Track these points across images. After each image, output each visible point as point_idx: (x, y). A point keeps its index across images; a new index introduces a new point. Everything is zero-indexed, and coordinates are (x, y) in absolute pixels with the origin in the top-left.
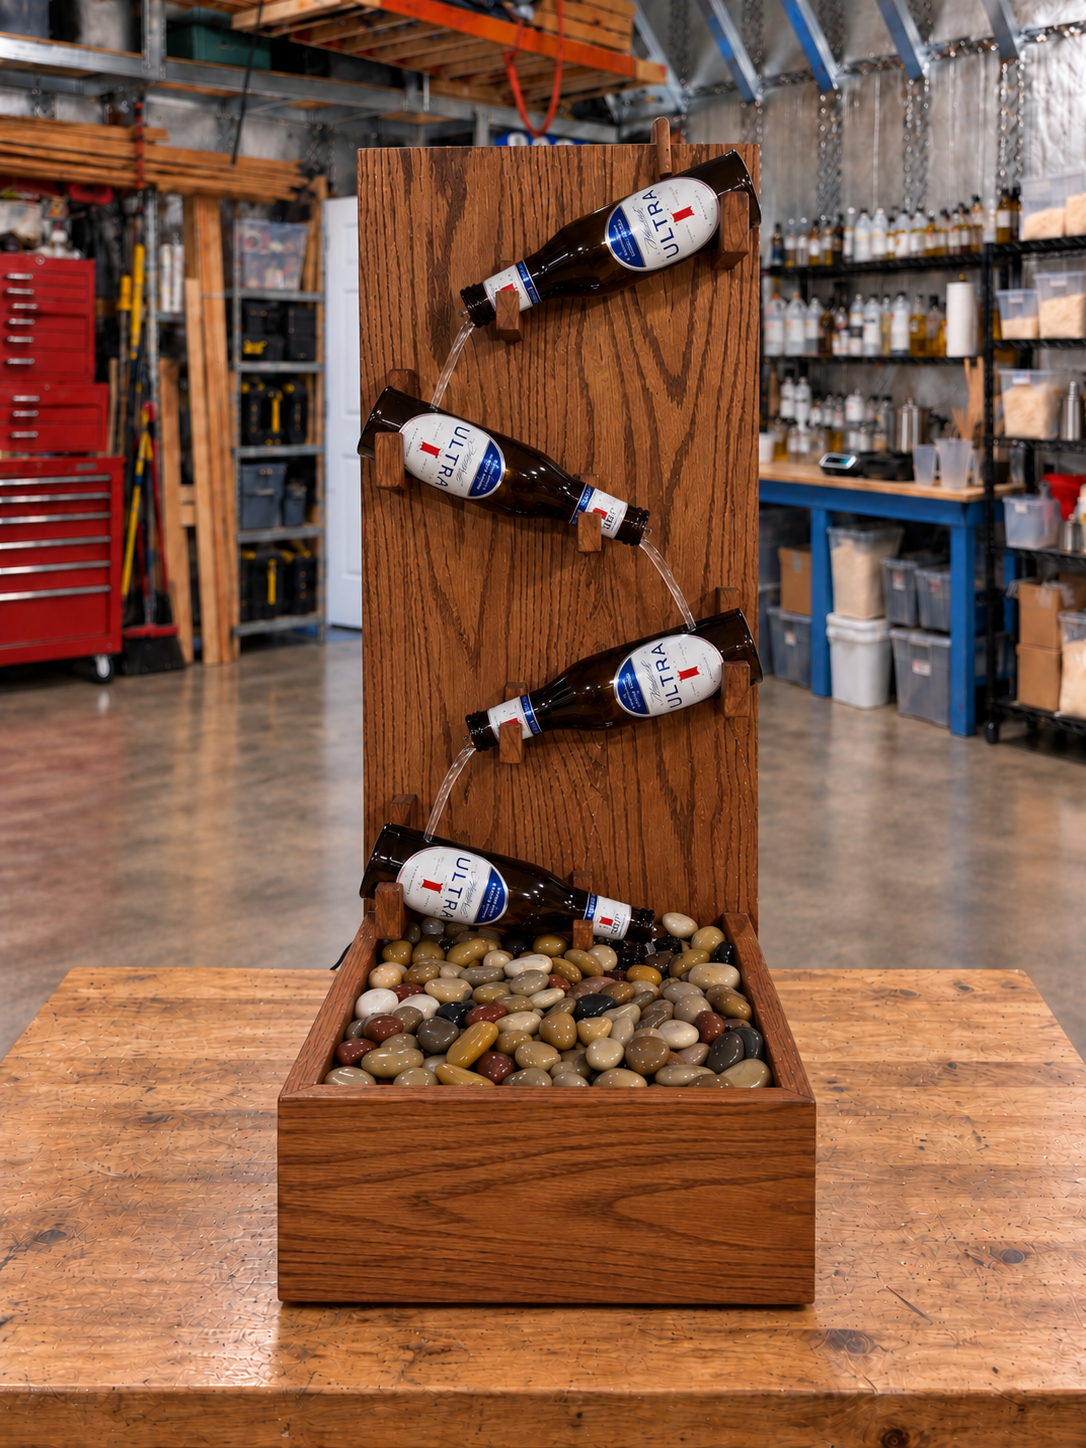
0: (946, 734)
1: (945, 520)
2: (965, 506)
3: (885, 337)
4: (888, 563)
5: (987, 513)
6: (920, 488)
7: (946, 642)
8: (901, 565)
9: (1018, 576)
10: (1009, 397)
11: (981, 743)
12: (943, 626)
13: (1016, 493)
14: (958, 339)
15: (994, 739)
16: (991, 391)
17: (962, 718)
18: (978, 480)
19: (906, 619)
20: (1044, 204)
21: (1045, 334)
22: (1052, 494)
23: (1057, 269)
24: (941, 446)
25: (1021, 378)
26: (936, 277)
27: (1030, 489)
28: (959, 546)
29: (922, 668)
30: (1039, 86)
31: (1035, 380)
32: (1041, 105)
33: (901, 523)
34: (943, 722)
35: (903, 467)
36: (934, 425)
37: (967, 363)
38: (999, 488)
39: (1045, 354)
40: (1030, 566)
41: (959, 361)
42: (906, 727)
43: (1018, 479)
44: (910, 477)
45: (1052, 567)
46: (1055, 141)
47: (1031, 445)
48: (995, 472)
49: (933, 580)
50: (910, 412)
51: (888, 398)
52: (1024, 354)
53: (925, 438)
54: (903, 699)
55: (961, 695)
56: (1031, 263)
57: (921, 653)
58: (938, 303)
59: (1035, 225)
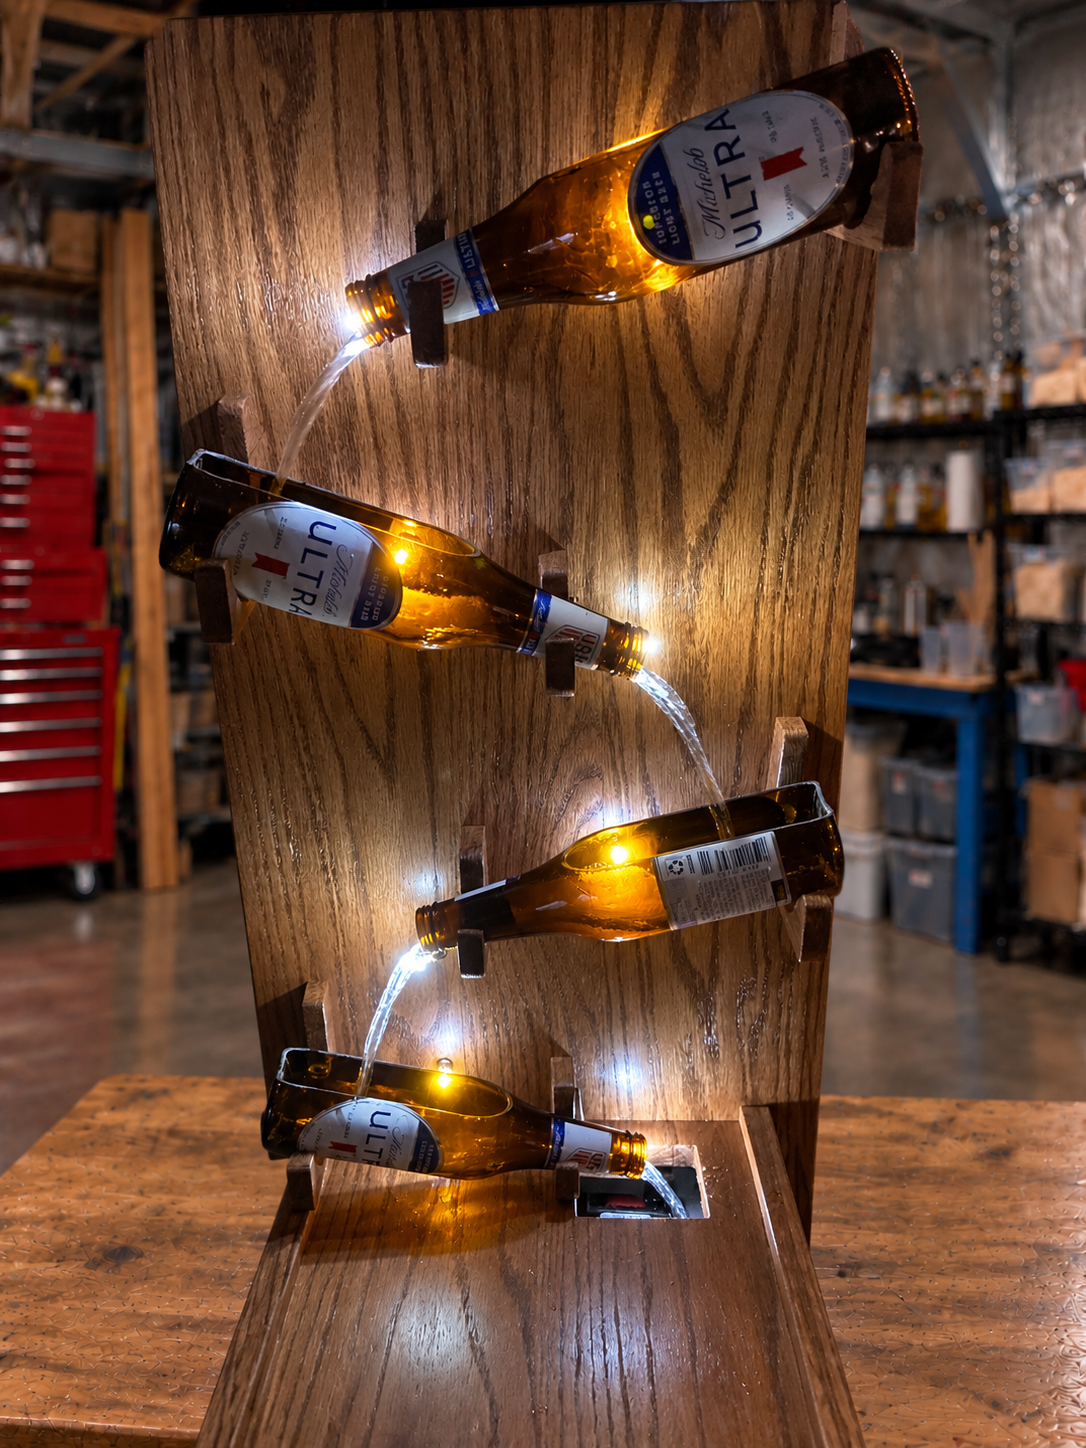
0: (948, 953)
1: (953, 712)
2: (973, 697)
3: (890, 509)
4: (886, 762)
5: (998, 704)
6: (926, 676)
7: (949, 852)
8: (904, 765)
9: (1030, 774)
10: (1021, 575)
11: (989, 963)
12: (947, 833)
13: (1028, 681)
14: (960, 513)
15: (1005, 958)
16: (1003, 570)
17: (968, 934)
18: (989, 667)
19: (905, 826)
20: (1051, 367)
21: (1059, 507)
22: (1069, 683)
23: (1066, 437)
24: (948, 630)
25: (1034, 555)
26: (935, 446)
27: (1044, 677)
28: (968, 743)
29: (921, 879)
30: (1034, 250)
31: (1051, 558)
32: (1036, 268)
33: (903, 716)
34: (945, 937)
35: (907, 651)
36: (941, 606)
37: (972, 539)
38: (1012, 676)
39: (1056, 529)
40: (1045, 762)
41: (961, 537)
42: (905, 945)
43: (1029, 665)
44: (916, 664)
45: (1068, 763)
46: (1054, 304)
47: (1045, 627)
48: (1004, 657)
49: (939, 781)
50: (916, 592)
51: (891, 576)
52: (1036, 529)
53: (932, 621)
54: (899, 912)
55: (967, 909)
56: (1037, 432)
57: (922, 863)
58: (939, 472)
59: (1047, 389)
